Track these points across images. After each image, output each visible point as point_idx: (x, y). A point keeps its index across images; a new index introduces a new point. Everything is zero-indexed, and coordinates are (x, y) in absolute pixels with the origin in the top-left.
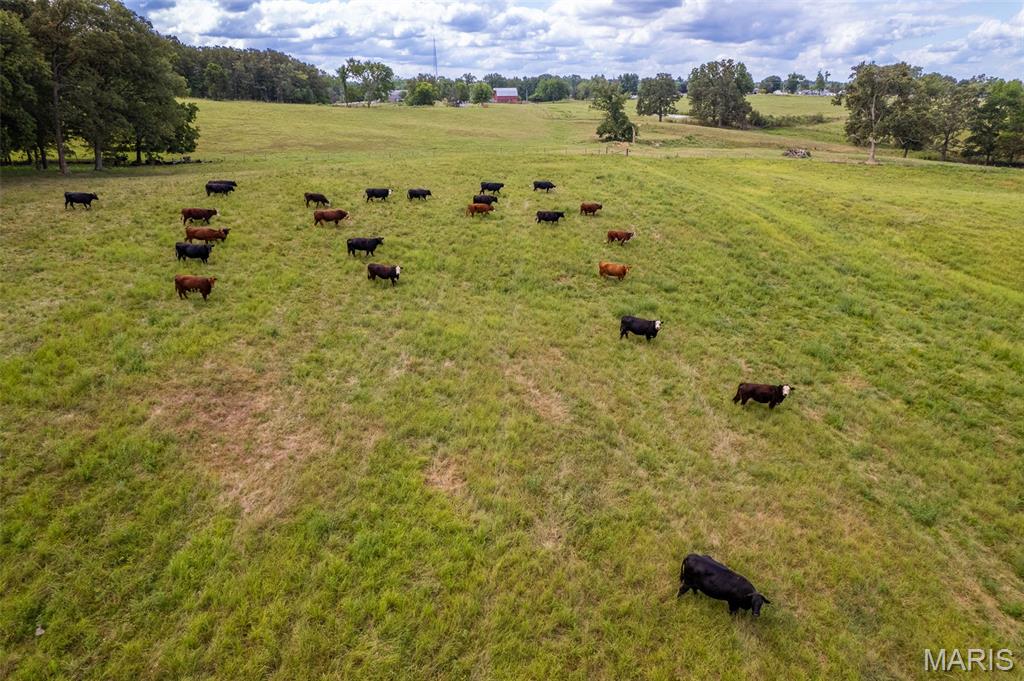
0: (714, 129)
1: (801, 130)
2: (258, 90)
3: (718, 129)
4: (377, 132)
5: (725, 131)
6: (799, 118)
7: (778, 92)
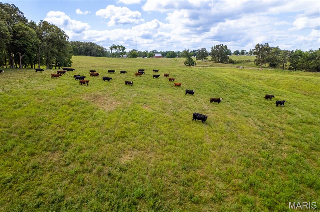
0: (218, 63)
1: (244, 64)
2: (86, 53)
3: (219, 63)
4: (121, 64)
5: (222, 64)
6: (243, 61)
7: (238, 55)
